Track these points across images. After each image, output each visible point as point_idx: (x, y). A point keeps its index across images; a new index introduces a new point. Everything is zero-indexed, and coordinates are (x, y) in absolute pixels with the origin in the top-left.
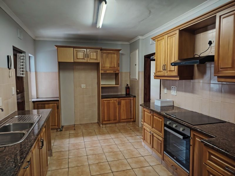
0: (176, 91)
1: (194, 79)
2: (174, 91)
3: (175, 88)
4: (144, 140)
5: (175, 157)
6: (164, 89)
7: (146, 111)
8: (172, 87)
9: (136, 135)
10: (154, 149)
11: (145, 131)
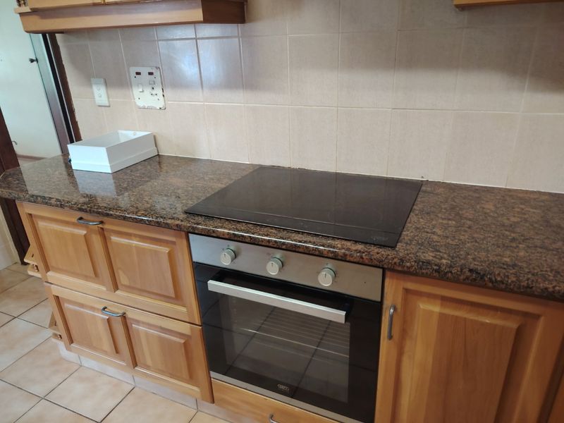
0: (158, 91)
1: (251, 21)
2: (148, 91)
3: (151, 74)
4: (72, 341)
5: (282, 387)
6: (90, 85)
7: (43, 218)
8: (134, 70)
9: (8, 318)
10: (148, 367)
11: (66, 306)
